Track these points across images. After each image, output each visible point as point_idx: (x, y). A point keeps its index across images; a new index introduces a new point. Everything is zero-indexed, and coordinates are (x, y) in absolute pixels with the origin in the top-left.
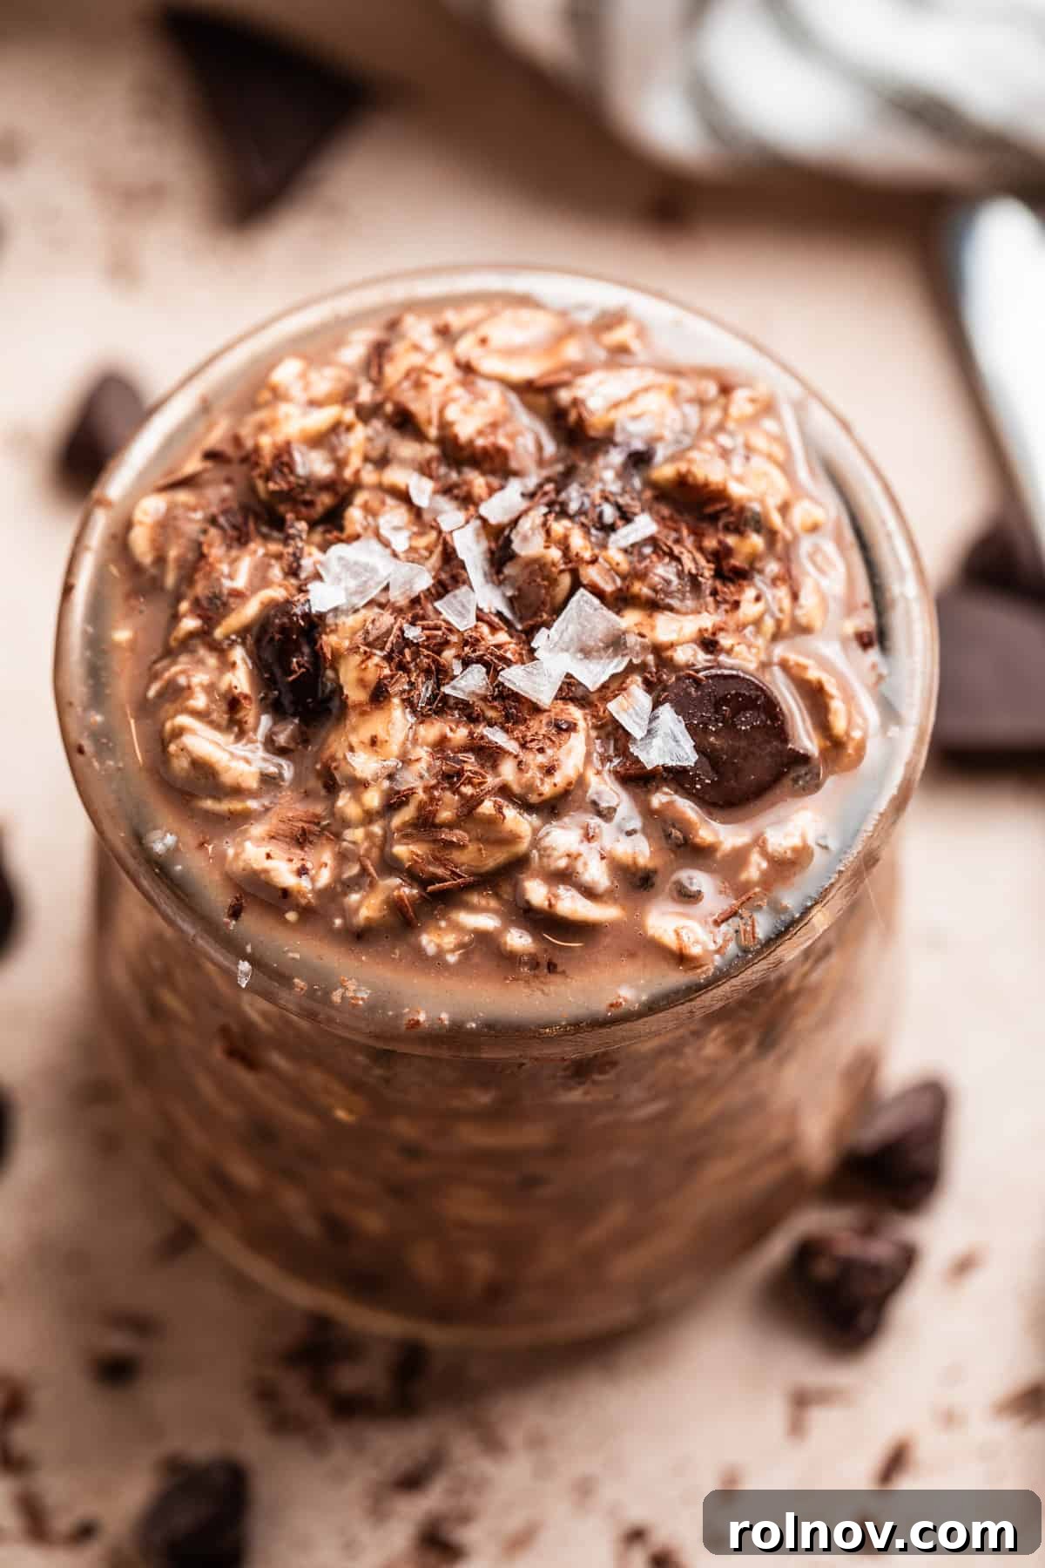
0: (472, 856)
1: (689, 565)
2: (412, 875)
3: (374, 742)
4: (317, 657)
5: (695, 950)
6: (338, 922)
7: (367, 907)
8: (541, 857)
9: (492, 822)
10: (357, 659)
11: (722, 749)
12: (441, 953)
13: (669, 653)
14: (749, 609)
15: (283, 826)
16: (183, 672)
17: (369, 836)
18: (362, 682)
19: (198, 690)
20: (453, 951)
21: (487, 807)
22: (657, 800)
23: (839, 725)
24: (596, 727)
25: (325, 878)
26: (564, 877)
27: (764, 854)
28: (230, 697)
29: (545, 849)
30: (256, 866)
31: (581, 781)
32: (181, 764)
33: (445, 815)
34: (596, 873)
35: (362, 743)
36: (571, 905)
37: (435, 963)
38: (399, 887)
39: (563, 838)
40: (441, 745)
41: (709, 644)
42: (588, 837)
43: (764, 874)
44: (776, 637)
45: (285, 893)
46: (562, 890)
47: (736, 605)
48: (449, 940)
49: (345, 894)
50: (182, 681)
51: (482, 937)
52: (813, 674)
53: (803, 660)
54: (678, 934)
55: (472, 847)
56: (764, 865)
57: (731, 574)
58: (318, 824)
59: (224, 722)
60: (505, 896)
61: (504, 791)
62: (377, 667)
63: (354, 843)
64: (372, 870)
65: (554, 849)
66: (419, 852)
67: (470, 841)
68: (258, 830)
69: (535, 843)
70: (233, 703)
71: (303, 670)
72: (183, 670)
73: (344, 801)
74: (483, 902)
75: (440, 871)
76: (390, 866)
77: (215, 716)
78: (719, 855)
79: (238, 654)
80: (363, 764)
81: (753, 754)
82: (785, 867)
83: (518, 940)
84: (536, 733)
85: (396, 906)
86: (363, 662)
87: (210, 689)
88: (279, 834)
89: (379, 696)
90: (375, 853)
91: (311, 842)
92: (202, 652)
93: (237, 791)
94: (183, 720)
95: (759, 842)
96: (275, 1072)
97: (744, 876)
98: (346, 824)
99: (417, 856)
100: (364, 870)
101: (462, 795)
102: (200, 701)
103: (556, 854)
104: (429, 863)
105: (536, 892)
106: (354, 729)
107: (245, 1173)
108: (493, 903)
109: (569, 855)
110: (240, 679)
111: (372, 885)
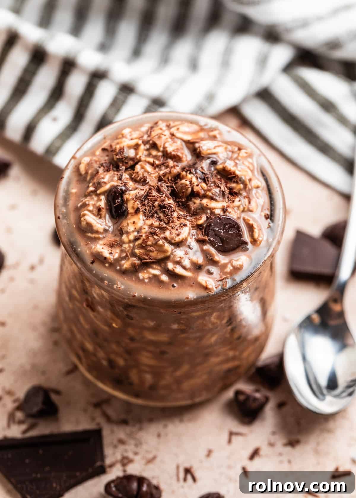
0: (155, 255)
1: (223, 189)
2: (139, 258)
3: (134, 223)
4: (123, 200)
5: (210, 287)
6: (118, 268)
7: (126, 264)
8: (173, 257)
9: (162, 246)
10: (133, 201)
11: (224, 237)
12: (144, 278)
13: (214, 210)
14: (237, 203)
15: (108, 242)
16: (88, 201)
17: (129, 246)
18: (133, 208)
19: (91, 205)
20: (147, 279)
21: (161, 242)
22: (205, 247)
23: (256, 235)
24: (192, 227)
25: (116, 256)
26: (179, 263)
27: (232, 265)
28: (98, 208)
29: (174, 255)
30: (99, 251)
31: (186, 239)
32: (84, 223)
33: (149, 243)
34: (187, 263)
35: (131, 223)
36: (179, 270)
37: (142, 281)
38: (135, 260)
39: (179, 253)
40: (151, 226)
41: (224, 210)
42: (186, 254)
43: (231, 270)
44: (243, 211)
45: (105, 258)
46: (178, 266)
47: (234, 201)
48: (146, 276)
49: (121, 260)
50: (87, 203)
51: (155, 276)
52: (251, 222)
53: (249, 218)
54: (206, 282)
55: (155, 252)
56: (232, 268)
57: (233, 193)
58: (117, 243)
59: (96, 214)
60: (163, 266)
61: (165, 239)
62: (138, 204)
63: (125, 248)
64: (129, 255)
65: (177, 255)
66: (142, 252)
67: (155, 250)
68: (101, 242)
69: (172, 253)
70: (99, 210)
71: (118, 203)
72: (87, 200)
73: (124, 237)
74: (157, 267)
75: (146, 257)
76: (134, 255)
77: (94, 212)
78: (220, 264)
79: (103, 197)
80: (131, 228)
81: (232, 239)
82: (237, 269)
83: (165, 278)
84: (177, 225)
85: (133, 265)
86: (134, 202)
87: (94, 205)
88: (106, 244)
89: (137, 211)
90: (130, 251)
91: (114, 247)
92: (94, 196)
93: (97, 232)
94: (86, 212)
95: (230, 262)
96: (98, 312)
97: (226, 270)
98: (124, 243)
99: (141, 253)
100: (127, 255)
101: (155, 239)
102: (91, 208)
103: (177, 257)
104: (144, 255)
105: (170, 266)
106: (129, 219)
107: (89, 346)
108: (159, 268)
109: (180, 258)
110: (102, 203)
111: (128, 259)
